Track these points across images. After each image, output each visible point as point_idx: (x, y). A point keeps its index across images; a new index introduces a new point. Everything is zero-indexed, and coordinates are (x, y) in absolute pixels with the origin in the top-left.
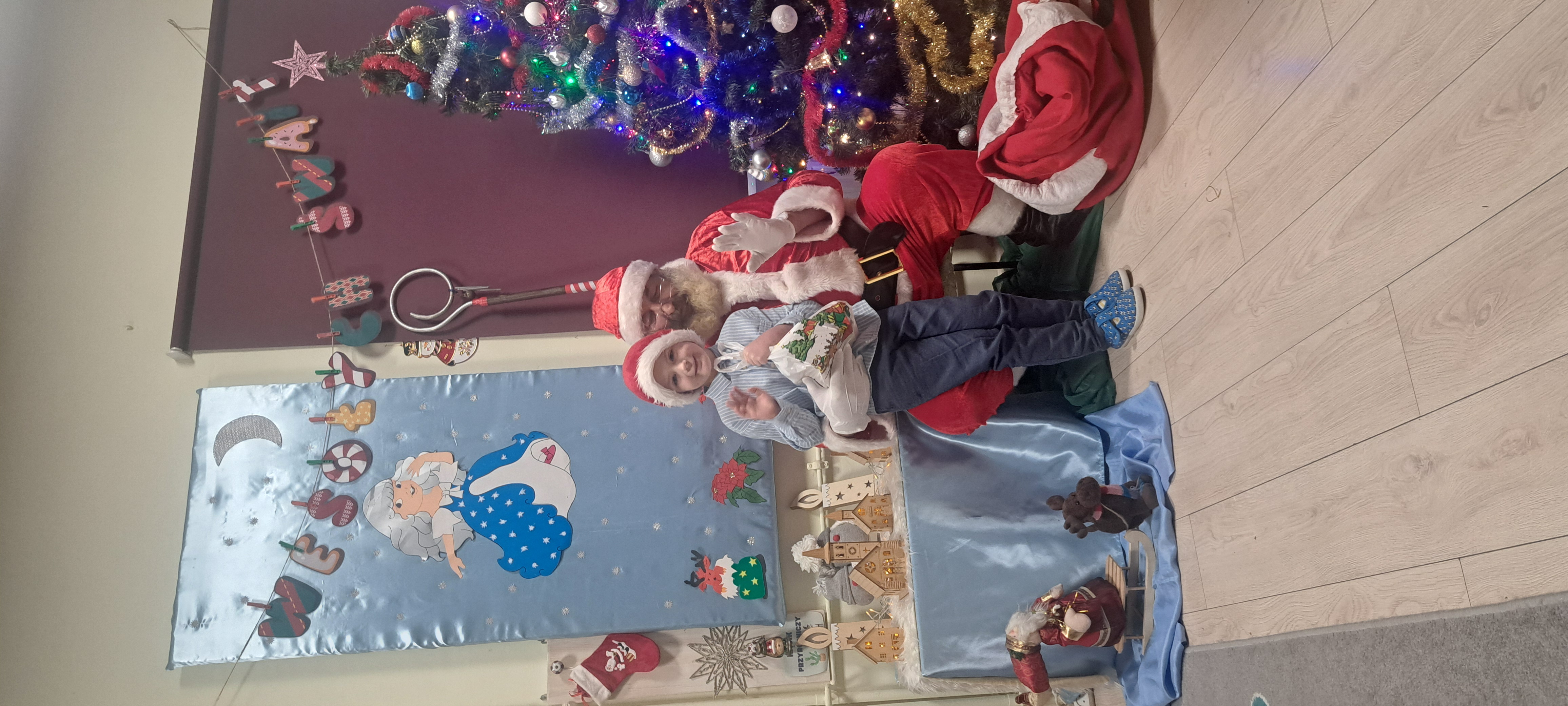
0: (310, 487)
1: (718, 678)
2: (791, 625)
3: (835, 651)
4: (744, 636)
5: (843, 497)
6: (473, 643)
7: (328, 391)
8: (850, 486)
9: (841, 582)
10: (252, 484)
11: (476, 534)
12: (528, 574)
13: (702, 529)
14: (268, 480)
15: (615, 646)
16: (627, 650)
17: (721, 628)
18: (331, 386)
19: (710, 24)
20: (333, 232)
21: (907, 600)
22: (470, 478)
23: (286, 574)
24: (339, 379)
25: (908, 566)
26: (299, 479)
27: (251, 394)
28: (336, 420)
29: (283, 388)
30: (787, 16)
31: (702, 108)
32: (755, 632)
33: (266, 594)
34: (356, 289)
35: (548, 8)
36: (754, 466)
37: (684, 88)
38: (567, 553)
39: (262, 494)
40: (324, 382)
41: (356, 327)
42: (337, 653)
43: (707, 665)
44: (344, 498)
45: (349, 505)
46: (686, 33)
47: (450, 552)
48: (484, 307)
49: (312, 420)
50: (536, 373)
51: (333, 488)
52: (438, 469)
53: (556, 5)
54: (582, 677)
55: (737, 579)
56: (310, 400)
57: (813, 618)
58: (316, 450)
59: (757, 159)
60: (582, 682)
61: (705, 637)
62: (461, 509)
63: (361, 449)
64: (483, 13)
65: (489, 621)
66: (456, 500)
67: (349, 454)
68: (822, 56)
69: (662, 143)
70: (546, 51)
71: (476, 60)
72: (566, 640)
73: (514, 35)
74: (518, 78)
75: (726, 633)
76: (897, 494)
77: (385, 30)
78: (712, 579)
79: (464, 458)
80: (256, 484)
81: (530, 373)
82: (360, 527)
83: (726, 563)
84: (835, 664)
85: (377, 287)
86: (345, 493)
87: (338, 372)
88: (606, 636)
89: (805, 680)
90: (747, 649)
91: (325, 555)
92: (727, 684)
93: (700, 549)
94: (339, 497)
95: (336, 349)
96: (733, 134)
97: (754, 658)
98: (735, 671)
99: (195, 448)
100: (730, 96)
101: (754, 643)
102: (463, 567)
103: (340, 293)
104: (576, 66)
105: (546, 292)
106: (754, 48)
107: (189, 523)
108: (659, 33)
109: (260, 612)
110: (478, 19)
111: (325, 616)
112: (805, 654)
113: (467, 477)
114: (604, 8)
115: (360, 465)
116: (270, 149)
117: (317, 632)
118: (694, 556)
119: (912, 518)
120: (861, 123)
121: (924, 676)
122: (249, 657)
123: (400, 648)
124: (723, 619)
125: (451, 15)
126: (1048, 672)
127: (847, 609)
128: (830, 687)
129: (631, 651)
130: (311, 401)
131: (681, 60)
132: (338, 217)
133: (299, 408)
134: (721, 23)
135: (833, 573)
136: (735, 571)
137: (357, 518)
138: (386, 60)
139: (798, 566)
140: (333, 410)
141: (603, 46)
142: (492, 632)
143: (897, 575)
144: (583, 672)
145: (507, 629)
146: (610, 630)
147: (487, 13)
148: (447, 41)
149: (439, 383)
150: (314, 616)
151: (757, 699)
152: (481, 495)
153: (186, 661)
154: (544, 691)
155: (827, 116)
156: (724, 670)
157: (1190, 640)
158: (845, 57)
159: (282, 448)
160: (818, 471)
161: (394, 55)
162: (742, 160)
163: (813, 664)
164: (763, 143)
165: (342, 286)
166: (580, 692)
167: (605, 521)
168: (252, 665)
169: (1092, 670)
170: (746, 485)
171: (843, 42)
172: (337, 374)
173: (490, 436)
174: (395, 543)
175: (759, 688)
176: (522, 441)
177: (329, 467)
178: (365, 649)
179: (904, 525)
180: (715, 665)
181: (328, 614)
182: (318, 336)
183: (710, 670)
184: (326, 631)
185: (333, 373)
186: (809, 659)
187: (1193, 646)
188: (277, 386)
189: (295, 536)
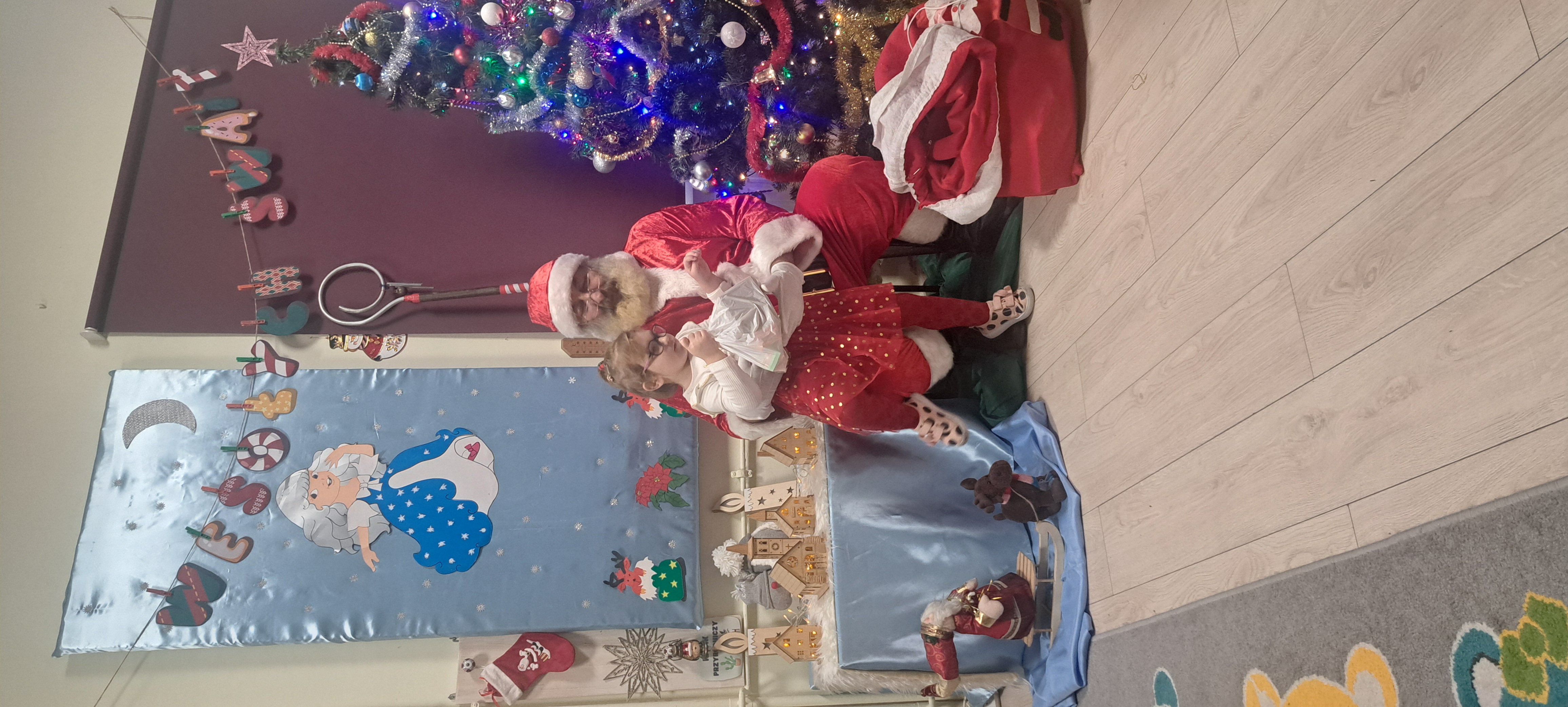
0: (223, 474)
1: (633, 680)
2: (708, 630)
3: (750, 657)
4: (660, 639)
5: (765, 502)
6: (383, 638)
7: (249, 379)
8: (772, 492)
9: (761, 586)
10: (160, 469)
11: (393, 527)
12: (444, 569)
13: (623, 531)
14: (179, 465)
15: (529, 646)
16: (541, 649)
17: (638, 631)
18: (253, 374)
19: (662, 34)
20: (265, 223)
21: (827, 594)
22: (390, 472)
23: (190, 561)
24: (261, 367)
25: (830, 559)
26: (211, 465)
27: (167, 378)
28: (255, 408)
29: (202, 374)
30: (736, 32)
31: (648, 117)
32: (673, 635)
33: (167, 582)
34: (285, 280)
35: (504, 9)
36: (679, 471)
37: (634, 94)
38: (484, 549)
39: (171, 481)
40: (245, 369)
41: (282, 317)
42: (240, 644)
43: (622, 667)
44: (257, 486)
45: (262, 493)
46: (638, 41)
47: (364, 545)
48: (415, 303)
49: (231, 407)
50: (465, 372)
51: (247, 476)
52: (357, 461)
53: (513, 7)
54: (493, 676)
55: (656, 581)
56: (228, 386)
57: (730, 623)
58: (231, 436)
59: (698, 170)
60: (494, 681)
61: (620, 638)
62: (378, 502)
63: (279, 438)
64: (439, 11)
65: (401, 616)
66: (374, 493)
67: (266, 443)
68: (768, 71)
69: (607, 149)
70: (500, 50)
71: (428, 54)
72: (479, 638)
73: (468, 33)
74: (469, 76)
75: (642, 635)
76: (821, 492)
77: (339, 21)
78: (631, 580)
79: (383, 452)
80: (165, 468)
81: (458, 370)
82: (272, 516)
83: (646, 565)
84: (750, 670)
85: (307, 279)
86: (259, 481)
87: (260, 360)
88: (520, 635)
89: (719, 685)
90: (663, 652)
91: (232, 544)
92: (641, 687)
93: (620, 549)
94: (253, 485)
95: (259, 338)
96: (677, 144)
97: (670, 661)
98: (650, 674)
99: (103, 429)
100: (677, 104)
101: (670, 645)
102: (377, 560)
103: (268, 282)
104: (528, 65)
105: (479, 291)
106: (702, 60)
107: (91, 505)
108: (612, 40)
109: (159, 600)
110: (434, 15)
111: (229, 606)
112: (721, 658)
113: (387, 470)
114: (560, 12)
115: (276, 454)
116: (206, 138)
117: (219, 622)
118: (614, 557)
119: (835, 514)
120: (802, 137)
121: (843, 668)
122: (145, 646)
123: (306, 641)
124: (640, 621)
125: (407, 11)
126: (959, 667)
127: (764, 615)
128: (744, 690)
129: (546, 651)
130: (230, 388)
131: (631, 68)
132: (272, 208)
133: (216, 394)
134: (673, 36)
135: (753, 577)
136: (655, 573)
137: (269, 508)
138: (338, 49)
139: (718, 570)
140: (252, 398)
141: (555, 49)
142: (403, 627)
143: (819, 571)
144: (494, 670)
145: (419, 624)
146: (525, 628)
147: (443, 10)
148: (401, 35)
149: (365, 376)
150: (217, 605)
151: (670, 702)
152: (401, 489)
153: (75, 648)
154: (453, 690)
155: (769, 130)
156: (639, 673)
157: (1096, 629)
158: (789, 76)
159: (196, 434)
160: (742, 479)
161: (346, 46)
162: (684, 170)
163: (728, 669)
164: (704, 156)
165: (271, 275)
166: (490, 691)
167: (526, 519)
168: (146, 654)
169: (1003, 667)
170: (670, 489)
171: (787, 62)
172: (260, 362)
173: (412, 431)
174: (307, 533)
175: (673, 692)
176: (446, 437)
177: (244, 455)
178: (268, 641)
179: (827, 520)
180: (630, 667)
181: (232, 604)
182: (242, 323)
183: (625, 672)
184: (228, 620)
185: (255, 360)
186: (725, 663)
187: (1100, 634)
188: (196, 371)
189: (203, 522)
